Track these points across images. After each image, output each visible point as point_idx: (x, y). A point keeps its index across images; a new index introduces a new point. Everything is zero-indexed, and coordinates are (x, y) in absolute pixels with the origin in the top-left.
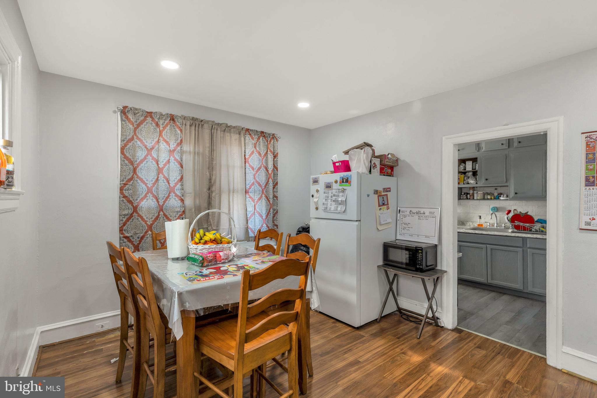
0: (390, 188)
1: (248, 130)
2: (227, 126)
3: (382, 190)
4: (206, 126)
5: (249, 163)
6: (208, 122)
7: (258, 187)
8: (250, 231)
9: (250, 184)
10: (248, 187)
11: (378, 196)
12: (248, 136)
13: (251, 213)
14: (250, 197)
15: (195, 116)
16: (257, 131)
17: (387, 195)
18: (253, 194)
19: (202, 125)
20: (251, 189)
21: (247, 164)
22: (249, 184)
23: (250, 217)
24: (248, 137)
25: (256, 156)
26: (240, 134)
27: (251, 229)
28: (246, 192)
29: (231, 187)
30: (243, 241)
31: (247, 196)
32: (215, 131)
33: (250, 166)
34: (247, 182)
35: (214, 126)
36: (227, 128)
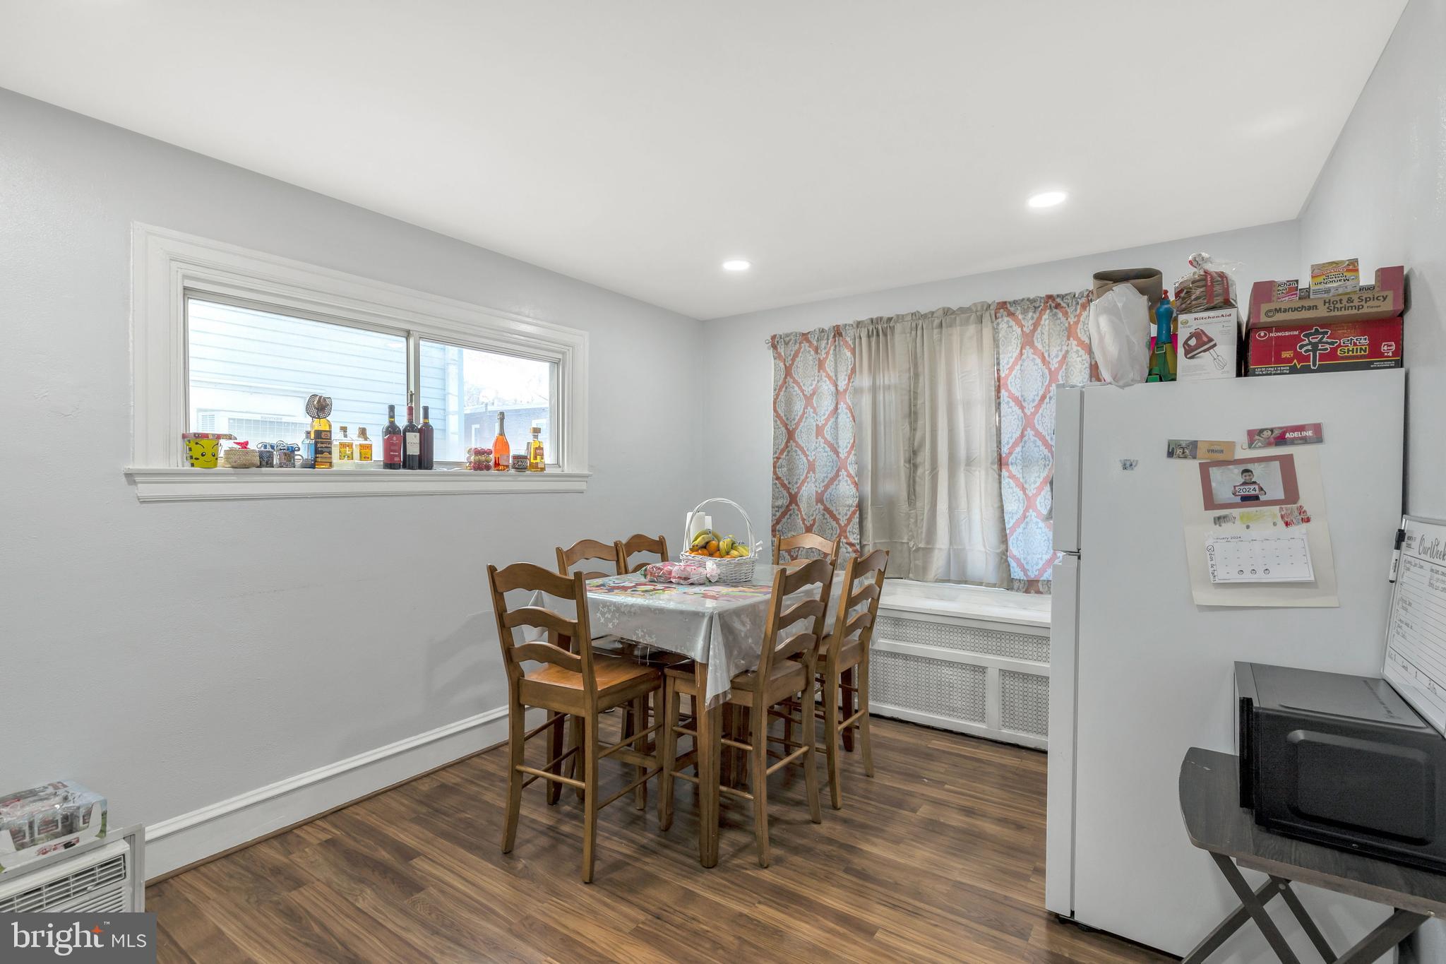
0: (1317, 428)
1: (1003, 305)
2: (947, 312)
3: (1241, 439)
4: (898, 328)
5: (1008, 390)
6: (900, 318)
7: (1042, 448)
8: (1013, 564)
9: (1011, 441)
10: (1005, 450)
11: (1204, 470)
12: (1006, 319)
13: (1016, 517)
14: (1012, 476)
15: (874, 316)
16: (1028, 300)
17: (1285, 459)
18: (1019, 467)
19: (892, 329)
20: (1013, 456)
21: (1004, 393)
22: (1008, 443)
23: (1013, 529)
24: (1005, 323)
25: (1033, 366)
26: (980, 320)
27: (1014, 558)
28: (1001, 462)
29: (962, 453)
30: (994, 585)
31: (1005, 473)
32: (919, 332)
33: (1012, 396)
34: (1004, 441)
35: (919, 320)
36: (948, 318)
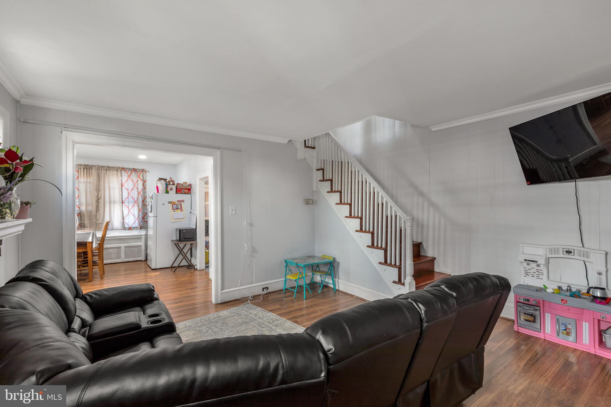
0: (184, 200)
1: (123, 168)
2: (108, 167)
3: (176, 201)
4: (94, 168)
5: (124, 187)
6: (94, 166)
7: (132, 200)
8: (125, 224)
9: (125, 198)
10: (124, 200)
11: (172, 205)
12: (124, 171)
13: (126, 214)
14: (125, 205)
15: (86, 164)
16: (129, 168)
17: (181, 204)
18: (127, 203)
19: (92, 168)
20: (126, 201)
21: (123, 187)
22: (124, 198)
23: (126, 217)
24: (123, 172)
25: (130, 182)
26: (117, 170)
27: (126, 223)
28: (122, 202)
29: (112, 200)
30: (121, 230)
31: (123, 205)
32: (100, 170)
33: (125, 188)
34: (123, 197)
35: (100, 168)
36: (109, 168)
